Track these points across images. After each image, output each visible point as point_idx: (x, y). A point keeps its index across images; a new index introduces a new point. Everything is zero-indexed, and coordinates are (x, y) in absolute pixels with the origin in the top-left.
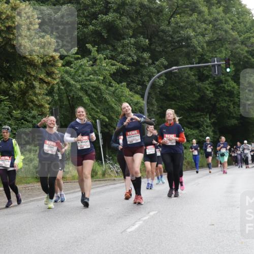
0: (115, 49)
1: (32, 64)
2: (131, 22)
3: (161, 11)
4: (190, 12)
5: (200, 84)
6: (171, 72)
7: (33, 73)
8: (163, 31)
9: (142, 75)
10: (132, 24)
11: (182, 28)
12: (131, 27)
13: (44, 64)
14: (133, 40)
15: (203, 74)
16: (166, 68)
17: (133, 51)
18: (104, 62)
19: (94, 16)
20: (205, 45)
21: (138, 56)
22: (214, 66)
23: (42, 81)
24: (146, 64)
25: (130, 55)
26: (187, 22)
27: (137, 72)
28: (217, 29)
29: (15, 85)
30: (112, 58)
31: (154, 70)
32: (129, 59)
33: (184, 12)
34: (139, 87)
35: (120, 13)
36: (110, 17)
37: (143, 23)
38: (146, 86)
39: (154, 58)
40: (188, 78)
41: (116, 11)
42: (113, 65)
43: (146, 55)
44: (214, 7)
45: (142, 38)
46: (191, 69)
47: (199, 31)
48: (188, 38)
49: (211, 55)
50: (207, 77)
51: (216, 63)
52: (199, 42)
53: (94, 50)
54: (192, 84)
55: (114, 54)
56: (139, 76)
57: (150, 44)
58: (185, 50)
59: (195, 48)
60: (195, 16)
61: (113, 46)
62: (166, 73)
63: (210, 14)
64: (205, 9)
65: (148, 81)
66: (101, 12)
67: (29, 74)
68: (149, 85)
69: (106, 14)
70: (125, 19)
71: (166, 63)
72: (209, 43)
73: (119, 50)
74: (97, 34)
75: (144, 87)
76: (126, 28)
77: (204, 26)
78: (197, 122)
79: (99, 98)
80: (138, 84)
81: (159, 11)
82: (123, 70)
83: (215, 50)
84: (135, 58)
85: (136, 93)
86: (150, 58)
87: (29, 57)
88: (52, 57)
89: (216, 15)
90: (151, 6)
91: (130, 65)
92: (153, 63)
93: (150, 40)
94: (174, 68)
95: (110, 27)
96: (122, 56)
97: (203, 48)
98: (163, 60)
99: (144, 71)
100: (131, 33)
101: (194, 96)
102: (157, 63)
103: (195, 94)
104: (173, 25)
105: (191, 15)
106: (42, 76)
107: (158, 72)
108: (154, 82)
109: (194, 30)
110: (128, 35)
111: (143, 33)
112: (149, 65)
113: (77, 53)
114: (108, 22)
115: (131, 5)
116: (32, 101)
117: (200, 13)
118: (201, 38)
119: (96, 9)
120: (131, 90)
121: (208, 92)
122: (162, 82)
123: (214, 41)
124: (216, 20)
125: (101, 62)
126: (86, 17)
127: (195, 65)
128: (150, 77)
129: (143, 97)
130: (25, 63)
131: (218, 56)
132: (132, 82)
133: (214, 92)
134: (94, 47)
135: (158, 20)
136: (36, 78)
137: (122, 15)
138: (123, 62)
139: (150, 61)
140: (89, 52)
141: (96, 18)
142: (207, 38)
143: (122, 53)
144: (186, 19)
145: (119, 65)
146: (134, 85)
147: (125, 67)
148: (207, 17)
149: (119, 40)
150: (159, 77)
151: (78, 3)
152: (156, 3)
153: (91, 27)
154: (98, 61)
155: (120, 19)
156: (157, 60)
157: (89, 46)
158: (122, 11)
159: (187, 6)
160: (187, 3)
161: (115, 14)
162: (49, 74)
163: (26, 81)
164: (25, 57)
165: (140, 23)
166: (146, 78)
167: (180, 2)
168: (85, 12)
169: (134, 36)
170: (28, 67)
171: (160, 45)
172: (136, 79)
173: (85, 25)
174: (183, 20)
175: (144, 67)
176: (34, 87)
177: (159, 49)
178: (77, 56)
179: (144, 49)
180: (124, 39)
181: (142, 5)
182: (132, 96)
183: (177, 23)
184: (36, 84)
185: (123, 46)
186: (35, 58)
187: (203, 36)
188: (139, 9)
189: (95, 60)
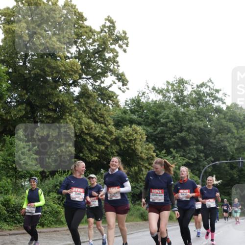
1: (142, 159)
2: (194, 137)
3: (211, 132)
4: (227, 132)
5: (231, 171)
6: (215, 164)
7: (142, 163)
8: (211, 143)
9: (200, 166)
10: (195, 138)
11: (222, 141)
13: (147, 159)
14: (195, 147)
15: (233, 166)
16: (213, 162)
17: (195, 152)
18: (179, 158)
19: (175, 134)
20: (234, 150)
21: (197, 155)
22: (239, 162)
23: (146, 168)
24: (202, 160)
25: (193, 155)
26: (225, 138)
27: (196, 164)
28: (242, 142)
29: (132, 169)
30: (184, 156)
31: (206, 163)
32: (193, 157)
33: (222, 132)
34: (198, 172)
35: (188, 132)
36: (183, 134)
37: (201, 138)
39: (206, 156)
40: (224, 168)
41: (186, 131)
42: (184, 160)
43: (202, 155)
44: (240, 130)
45: (200, 146)
46: (226, 163)
47: (231, 143)
48: (225, 147)
49: (237, 156)
50: (235, 167)
51: (241, 160)
52: (231, 149)
53: (174, 152)
54: (227, 171)
55: (184, 154)
56: (198, 166)
57: (205, 149)
58: (223, 153)
59: (229, 152)
60: (229, 135)
61: (184, 150)
62: (213, 166)
63: (238, 133)
64: (235, 131)
65: (203, 169)
66: (178, 132)
67: (140, 163)
68: (203, 171)
69: (181, 132)
70: (191, 136)
71: (213, 159)
72: (237, 149)
73: (188, 152)
74: (176, 143)
75: (200, 172)
76: (191, 140)
77: (234, 140)
78: (228, 192)
79: (176, 177)
80: (197, 170)
81: (210, 132)
82: (189, 163)
83: (240, 153)
84: (196, 156)
85: (196, 175)
86: (204, 156)
87: (140, 155)
88: (152, 155)
89: (241, 134)
90: (205, 129)
92: (206, 159)
93: (204, 147)
94: (217, 162)
95: (183, 140)
96: (189, 155)
97: (233, 152)
98: (211, 158)
99: (201, 164)
100: (194, 143)
101: (227, 178)
102: (208, 159)
103: (228, 177)
104: (217, 139)
105: (227, 134)
106: (146, 165)
107: (208, 164)
108: (206, 169)
109: (229, 142)
110: (192, 144)
111: (200, 143)
112: (204, 160)
113: (165, 153)
114: (181, 137)
115: (195, 128)
116: (141, 178)
117: (232, 133)
118: (232, 147)
119: (176, 130)
120: (193, 174)
121: (235, 176)
122: (210, 170)
123: (239, 148)
124: (241, 137)
125: (178, 158)
126: (170, 134)
127: (229, 161)
128: (204, 167)
129: (199, 177)
130: (138, 158)
131: (242, 156)
132: (194, 169)
133: (238, 176)
134: (174, 150)
135: (209, 136)
136: (143, 166)
137: (189, 133)
138: (190, 158)
139: (204, 158)
140: (172, 153)
141: (176, 135)
142: (236, 147)
143: (189, 153)
144: (224, 136)
145: (187, 160)
146: (195, 171)
147: (190, 161)
148: (236, 135)
149: (187, 146)
150: (209, 167)
151: (166, 127)
152: (208, 128)
153: (173, 140)
154: (176, 158)
155: (188, 135)
156: (208, 158)
157: (172, 150)
158: (189, 131)
159: (225, 129)
160: (226, 128)
161: (186, 133)
162: (150, 164)
163: (138, 167)
164: (138, 155)
165: (199, 138)
166: (202, 168)
167: (221, 127)
168: (170, 132)
169: (196, 144)
170: (139, 160)
171: (210, 150)
172: (196, 167)
173: (170, 138)
174: (223, 136)
175: (200, 161)
176: (142, 171)
177: (208, 152)
178: (165, 155)
179: (201, 152)
180: (190, 146)
181: (200, 128)
182: (193, 177)
183: (219, 138)
184: (143, 169)
185: (190, 150)
186: (143, 155)
187: (234, 145)
188: (198, 130)
189: (174, 157)
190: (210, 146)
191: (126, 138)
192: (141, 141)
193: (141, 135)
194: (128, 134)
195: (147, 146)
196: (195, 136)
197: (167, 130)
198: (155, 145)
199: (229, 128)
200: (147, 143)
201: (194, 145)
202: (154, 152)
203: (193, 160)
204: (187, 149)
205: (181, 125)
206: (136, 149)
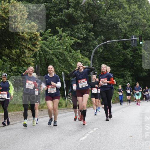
0: (73, 30)
1: (23, 39)
2: (82, 14)
3: (101, 8)
4: (118, 8)
5: (123, 51)
6: (106, 44)
7: (24, 44)
8: (102, 19)
9: (90, 46)
10: (83, 15)
11: (113, 17)
12: (83, 17)
13: (31, 39)
14: (84, 25)
15: (126, 45)
16: (103, 41)
17: (84, 31)
18: (66, 38)
19: (61, 10)
20: (127, 28)
21: (87, 34)
22: (132, 40)
23: (29, 49)
24: (92, 39)
25: (82, 34)
26: (116, 14)
27: (86, 44)
28: (134, 18)
29: (13, 52)
30: (71, 35)
31: (96, 43)
32: (81, 36)
33: (114, 8)
34: (88, 53)
35: (76, 8)
36: (70, 11)
37: (90, 14)
38: (92, 52)
39: (97, 35)
40: (116, 47)
41: (73, 7)
42: (72, 39)
43: (92, 34)
44: (132, 5)
45: (89, 24)
46: (119, 42)
47: (123, 19)
48: (117, 24)
49: (130, 34)
50: (128, 47)
51: (133, 38)
52: (123, 26)
53: (60, 31)
54: (119, 51)
55: (72, 33)
56: (88, 46)
57: (94, 27)
58: (115, 30)
59: (121, 30)
60: (121, 10)
61: (72, 28)
62: (103, 45)
63: (130, 9)
64: (127, 6)
65: (93, 49)
66: (64, 8)
69: (68, 9)
70: (79, 12)
71: (103, 38)
72: (129, 27)
73: (76, 30)
74: (62, 21)
76: (79, 17)
77: (126, 16)
78: (122, 74)
79: (63, 59)
80: (87, 51)
81: (99, 8)
82: (78, 43)
83: (133, 31)
84: (85, 35)
85: (86, 56)
86: (94, 35)
87: (22, 35)
89: (133, 10)
92: (96, 39)
93: (94, 25)
94: (108, 41)
95: (70, 17)
96: (77, 34)
97: (126, 30)
99: (91, 43)
100: (82, 20)
101: (120, 59)
102: (98, 38)
104: (108, 16)
105: (118, 10)
107: (99, 44)
108: (97, 49)
109: (120, 19)
110: (81, 22)
111: (89, 21)
112: (94, 40)
113: (50, 33)
114: (68, 14)
116: (24, 61)
117: (124, 8)
118: (124, 24)
119: (62, 6)
120: (82, 55)
121: (129, 56)
122: (101, 50)
123: (132, 26)
124: (134, 13)
126: (56, 11)
127: (121, 40)
128: (94, 47)
129: (90, 58)
130: (19, 39)
131: (135, 34)
132: (84, 50)
133: (132, 56)
134: (60, 29)
135: (99, 13)
136: (26, 47)
137: (77, 10)
138: (78, 38)
139: (94, 37)
140: (58, 32)
141: (62, 12)
142: (128, 24)
143: (77, 32)
144: (115, 12)
145: (75, 40)
146: (85, 52)
147: (79, 41)
148: (128, 11)
149: (75, 25)
150: (99, 47)
151: (51, 2)
153: (59, 17)
154: (63, 37)
155: (76, 12)
156: (98, 37)
157: (57, 28)
159: (116, 4)
161: (73, 9)
162: (34, 45)
165: (88, 15)
167: (112, 2)
168: (55, 8)
170: (21, 40)
171: (100, 28)
172: (86, 48)
173: (55, 16)
176: (25, 53)
177: (99, 30)
179: (90, 31)
180: (78, 24)
182: (83, 58)
183: (110, 15)
184: (26, 51)
185: (78, 28)
186: (25, 35)
187: (126, 22)
188: (87, 6)
189: (61, 37)
191: (4, 16)
194: (7, 10)
197: (52, 7)
199: (120, 3)
203: (82, 39)
204: (75, 27)
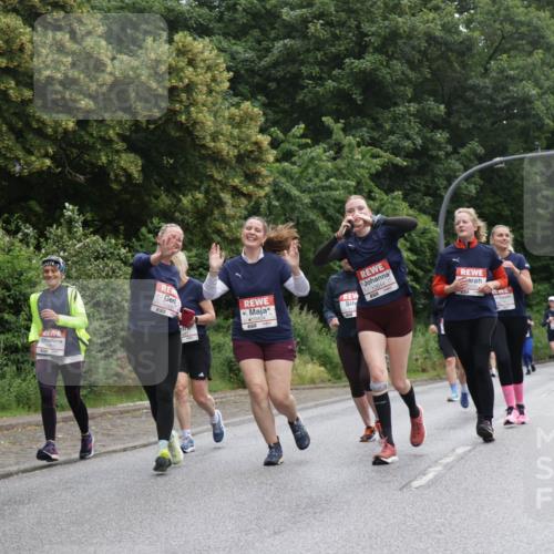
0: (378, 126)
1: (217, 159)
2: (409, 72)
3: (469, 49)
4: (528, 48)
6: (491, 168)
7: (217, 176)
8: (474, 88)
9: (434, 176)
10: (412, 75)
11: (512, 79)
12: (410, 81)
13: (240, 158)
14: (413, 107)
16: (481, 159)
17: (414, 128)
18: (357, 150)
19: (337, 61)
21: (424, 138)
23: (236, 192)
24: (441, 153)
25: (408, 137)
26: (523, 68)
27: (422, 170)
29: (186, 201)
30: (374, 143)
31: (458, 165)
32: (407, 143)
33: (515, 48)
34: (428, 199)
35: (386, 54)
36: (367, 62)
37: (433, 73)
38: (442, 197)
39: (458, 140)
41: (378, 50)
42: (374, 156)
43: (441, 136)
45: (431, 103)
47: (547, 84)
48: (526, 101)
52: (548, 108)
53: (337, 127)
55: (376, 135)
56: (428, 178)
57: (449, 113)
58: (520, 123)
59: (541, 119)
60: (539, 55)
61: (375, 120)
62: (481, 171)
65: (446, 188)
66: (349, 53)
67: (211, 177)
68: (447, 196)
69: (359, 56)
70: (398, 66)
71: (480, 150)
73: (387, 126)
74: (342, 96)
75: (438, 198)
76: (399, 82)
80: (426, 194)
81: (466, 48)
82: (396, 166)
84: (419, 141)
86: (449, 141)
87: (212, 144)
88: (256, 143)
90: (450, 39)
91: (408, 156)
92: (455, 151)
93: (448, 106)
94: (498, 159)
95: (368, 82)
96: (392, 138)
98: (475, 146)
99: (439, 168)
100: (409, 92)
102: (463, 151)
104: (493, 74)
105: (530, 54)
107: (466, 169)
108: (458, 188)
109: (537, 84)
110: (404, 97)
111: (434, 93)
112: (448, 155)
113: (303, 136)
114: (363, 72)
115: (410, 37)
116: (219, 232)
117: (549, 48)
118: (551, 99)
119: (341, 47)
120: (411, 207)
122: (473, 189)
125: (351, 151)
126: (320, 63)
127: (540, 154)
128: (450, 179)
129: (435, 218)
130: (203, 158)
132: (414, 190)
134: (337, 121)
136: (224, 186)
137: (391, 57)
138: (396, 151)
139: (449, 148)
140: (328, 133)
141: (340, 66)
143: (392, 132)
144: (519, 61)
145: (387, 156)
146: (418, 195)
147: (398, 160)
149: (386, 107)
150: (467, 179)
151: (305, 36)
152: (459, 33)
153: (330, 84)
154: (346, 150)
155: (388, 66)
156: (463, 145)
157: (327, 120)
158: (390, 50)
159: (522, 36)
160: (523, 29)
161: (378, 57)
162: (251, 177)
163: (207, 192)
164: (204, 146)
165: (427, 73)
166: (441, 182)
167: (508, 27)
168: (319, 55)
169: (416, 99)
170: (209, 164)
171: (468, 117)
172: (421, 183)
173: (319, 80)
174: (515, 64)
175: (436, 159)
176: (221, 204)
177: (465, 124)
178: (304, 141)
179: (436, 125)
180: (396, 104)
181: (430, 38)
183: (502, 71)
184: (226, 197)
185: (395, 119)
186: (223, 146)
188: (424, 45)
189: (339, 148)
190: (469, 102)
192: (210, 92)
193: (209, 68)
195: (233, 110)
196: (412, 69)
197: (308, 51)
198: (264, 106)
199: (537, 29)
200: (236, 99)
201: (409, 102)
202: (262, 131)
204: (385, 116)
205: (358, 27)
206: (195, 123)
